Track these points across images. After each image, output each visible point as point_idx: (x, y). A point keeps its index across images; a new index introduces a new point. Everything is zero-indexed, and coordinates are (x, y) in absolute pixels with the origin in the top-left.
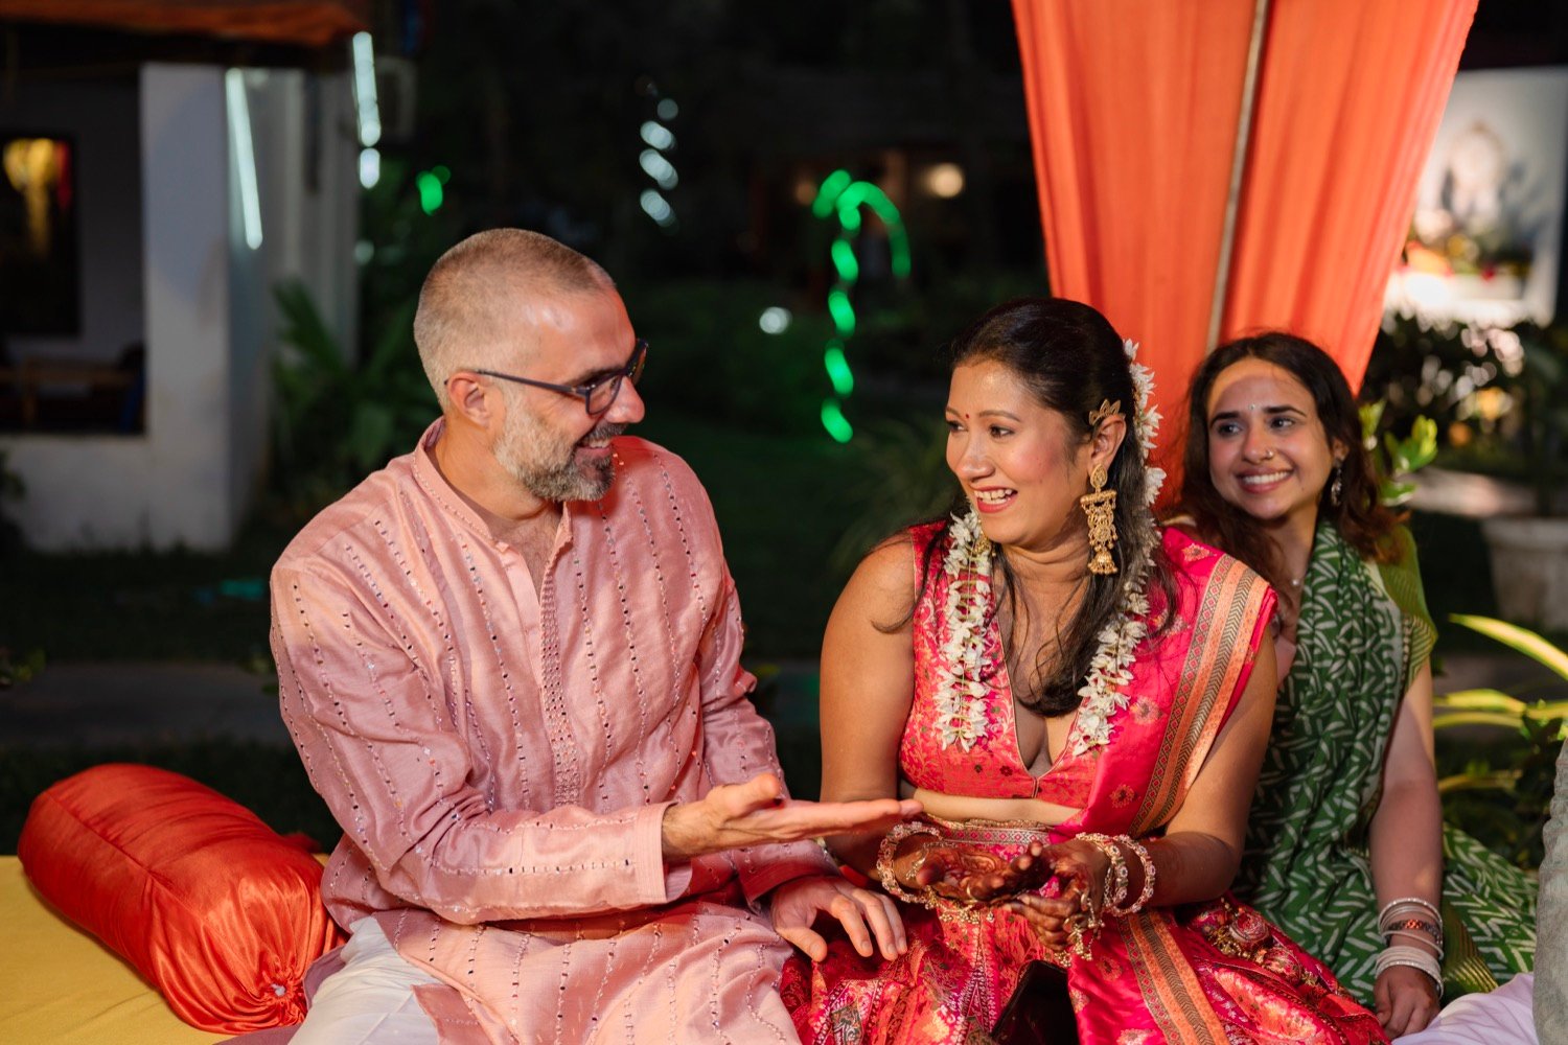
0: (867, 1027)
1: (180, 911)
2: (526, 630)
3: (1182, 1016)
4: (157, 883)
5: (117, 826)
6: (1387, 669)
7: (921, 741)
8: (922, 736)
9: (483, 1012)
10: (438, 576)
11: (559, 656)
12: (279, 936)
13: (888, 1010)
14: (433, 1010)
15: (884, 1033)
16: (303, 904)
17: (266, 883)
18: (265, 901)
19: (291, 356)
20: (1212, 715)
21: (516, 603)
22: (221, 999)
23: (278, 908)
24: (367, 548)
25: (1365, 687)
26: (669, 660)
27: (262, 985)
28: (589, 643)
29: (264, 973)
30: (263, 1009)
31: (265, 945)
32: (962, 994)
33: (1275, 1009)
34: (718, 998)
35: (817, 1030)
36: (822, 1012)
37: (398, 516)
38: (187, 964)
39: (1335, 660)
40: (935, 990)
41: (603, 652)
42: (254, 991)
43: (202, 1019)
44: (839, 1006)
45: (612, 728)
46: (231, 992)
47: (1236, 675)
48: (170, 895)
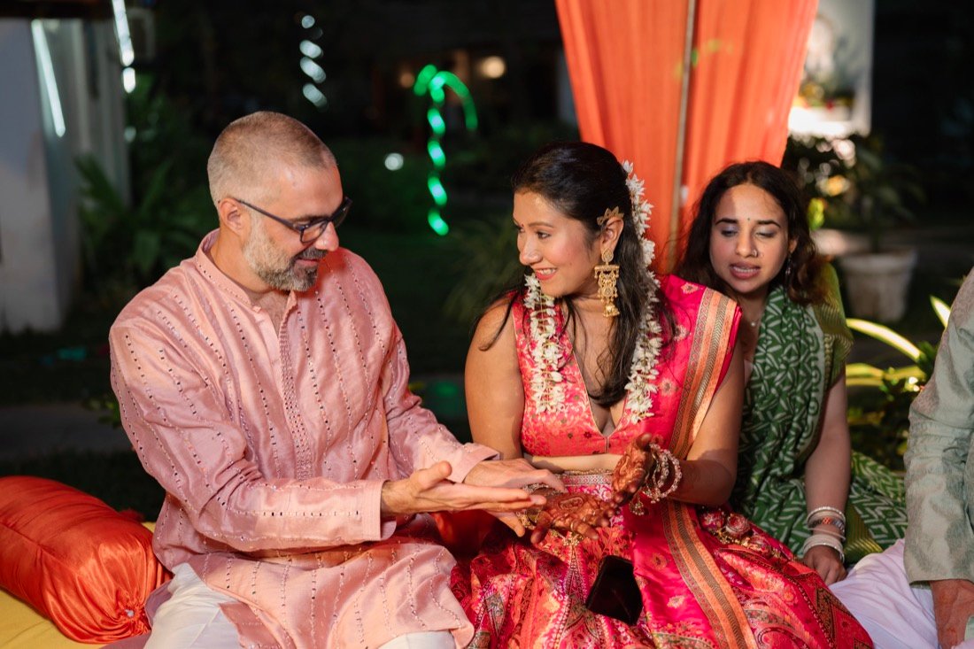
0: (507, 607)
1: (61, 568)
2: (272, 363)
3: (705, 583)
4: (45, 552)
5: (14, 517)
6: (813, 374)
7: (532, 424)
8: (533, 420)
9: (265, 616)
10: (217, 329)
11: (293, 380)
12: (128, 579)
13: (520, 596)
14: (233, 618)
15: (519, 609)
16: (141, 557)
17: (116, 546)
18: (116, 558)
19: (90, 204)
20: (709, 387)
21: (265, 346)
22: (92, 622)
23: (125, 561)
24: (172, 312)
25: (799, 387)
26: (364, 380)
27: (119, 611)
28: (312, 371)
29: (120, 603)
30: (120, 626)
31: (119, 586)
32: (565, 580)
33: (758, 574)
34: (413, 596)
35: (477, 612)
36: (479, 600)
37: (189, 291)
38: (68, 601)
39: (779, 371)
40: (548, 581)
41: (321, 376)
42: (114, 615)
43: (81, 636)
44: (490, 594)
45: (330, 425)
46: (99, 617)
47: (722, 362)
48: (54, 558)
